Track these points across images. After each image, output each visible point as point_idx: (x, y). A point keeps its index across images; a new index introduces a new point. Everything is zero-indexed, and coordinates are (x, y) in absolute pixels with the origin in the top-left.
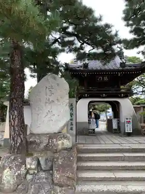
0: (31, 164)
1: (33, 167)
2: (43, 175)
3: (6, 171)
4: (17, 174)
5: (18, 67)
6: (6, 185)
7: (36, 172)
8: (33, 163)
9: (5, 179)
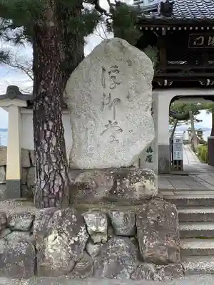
0: (97, 225)
1: (102, 229)
2: (121, 243)
3: (51, 237)
4: (72, 242)
5: (52, 24)
6: (54, 262)
7: (105, 238)
8: (102, 222)
9: (52, 251)
